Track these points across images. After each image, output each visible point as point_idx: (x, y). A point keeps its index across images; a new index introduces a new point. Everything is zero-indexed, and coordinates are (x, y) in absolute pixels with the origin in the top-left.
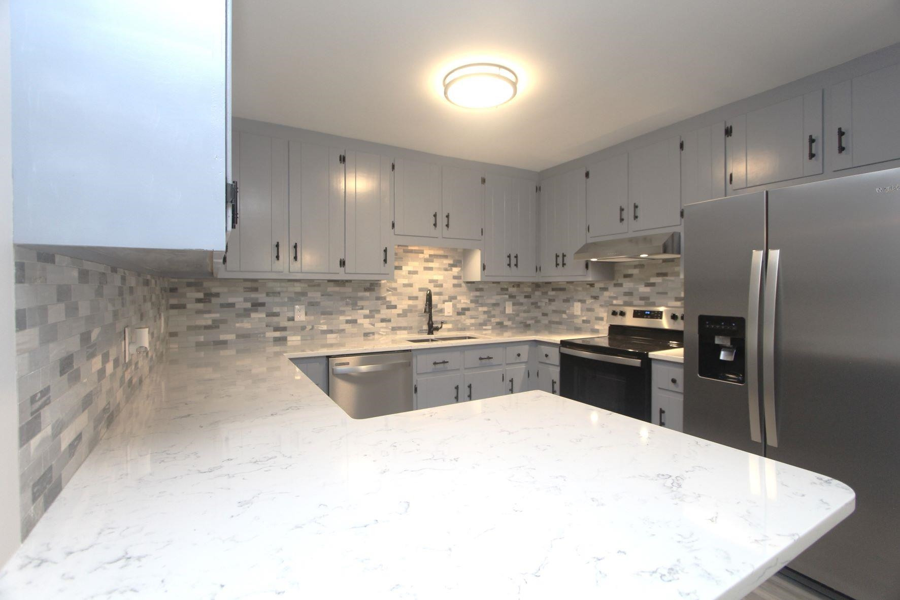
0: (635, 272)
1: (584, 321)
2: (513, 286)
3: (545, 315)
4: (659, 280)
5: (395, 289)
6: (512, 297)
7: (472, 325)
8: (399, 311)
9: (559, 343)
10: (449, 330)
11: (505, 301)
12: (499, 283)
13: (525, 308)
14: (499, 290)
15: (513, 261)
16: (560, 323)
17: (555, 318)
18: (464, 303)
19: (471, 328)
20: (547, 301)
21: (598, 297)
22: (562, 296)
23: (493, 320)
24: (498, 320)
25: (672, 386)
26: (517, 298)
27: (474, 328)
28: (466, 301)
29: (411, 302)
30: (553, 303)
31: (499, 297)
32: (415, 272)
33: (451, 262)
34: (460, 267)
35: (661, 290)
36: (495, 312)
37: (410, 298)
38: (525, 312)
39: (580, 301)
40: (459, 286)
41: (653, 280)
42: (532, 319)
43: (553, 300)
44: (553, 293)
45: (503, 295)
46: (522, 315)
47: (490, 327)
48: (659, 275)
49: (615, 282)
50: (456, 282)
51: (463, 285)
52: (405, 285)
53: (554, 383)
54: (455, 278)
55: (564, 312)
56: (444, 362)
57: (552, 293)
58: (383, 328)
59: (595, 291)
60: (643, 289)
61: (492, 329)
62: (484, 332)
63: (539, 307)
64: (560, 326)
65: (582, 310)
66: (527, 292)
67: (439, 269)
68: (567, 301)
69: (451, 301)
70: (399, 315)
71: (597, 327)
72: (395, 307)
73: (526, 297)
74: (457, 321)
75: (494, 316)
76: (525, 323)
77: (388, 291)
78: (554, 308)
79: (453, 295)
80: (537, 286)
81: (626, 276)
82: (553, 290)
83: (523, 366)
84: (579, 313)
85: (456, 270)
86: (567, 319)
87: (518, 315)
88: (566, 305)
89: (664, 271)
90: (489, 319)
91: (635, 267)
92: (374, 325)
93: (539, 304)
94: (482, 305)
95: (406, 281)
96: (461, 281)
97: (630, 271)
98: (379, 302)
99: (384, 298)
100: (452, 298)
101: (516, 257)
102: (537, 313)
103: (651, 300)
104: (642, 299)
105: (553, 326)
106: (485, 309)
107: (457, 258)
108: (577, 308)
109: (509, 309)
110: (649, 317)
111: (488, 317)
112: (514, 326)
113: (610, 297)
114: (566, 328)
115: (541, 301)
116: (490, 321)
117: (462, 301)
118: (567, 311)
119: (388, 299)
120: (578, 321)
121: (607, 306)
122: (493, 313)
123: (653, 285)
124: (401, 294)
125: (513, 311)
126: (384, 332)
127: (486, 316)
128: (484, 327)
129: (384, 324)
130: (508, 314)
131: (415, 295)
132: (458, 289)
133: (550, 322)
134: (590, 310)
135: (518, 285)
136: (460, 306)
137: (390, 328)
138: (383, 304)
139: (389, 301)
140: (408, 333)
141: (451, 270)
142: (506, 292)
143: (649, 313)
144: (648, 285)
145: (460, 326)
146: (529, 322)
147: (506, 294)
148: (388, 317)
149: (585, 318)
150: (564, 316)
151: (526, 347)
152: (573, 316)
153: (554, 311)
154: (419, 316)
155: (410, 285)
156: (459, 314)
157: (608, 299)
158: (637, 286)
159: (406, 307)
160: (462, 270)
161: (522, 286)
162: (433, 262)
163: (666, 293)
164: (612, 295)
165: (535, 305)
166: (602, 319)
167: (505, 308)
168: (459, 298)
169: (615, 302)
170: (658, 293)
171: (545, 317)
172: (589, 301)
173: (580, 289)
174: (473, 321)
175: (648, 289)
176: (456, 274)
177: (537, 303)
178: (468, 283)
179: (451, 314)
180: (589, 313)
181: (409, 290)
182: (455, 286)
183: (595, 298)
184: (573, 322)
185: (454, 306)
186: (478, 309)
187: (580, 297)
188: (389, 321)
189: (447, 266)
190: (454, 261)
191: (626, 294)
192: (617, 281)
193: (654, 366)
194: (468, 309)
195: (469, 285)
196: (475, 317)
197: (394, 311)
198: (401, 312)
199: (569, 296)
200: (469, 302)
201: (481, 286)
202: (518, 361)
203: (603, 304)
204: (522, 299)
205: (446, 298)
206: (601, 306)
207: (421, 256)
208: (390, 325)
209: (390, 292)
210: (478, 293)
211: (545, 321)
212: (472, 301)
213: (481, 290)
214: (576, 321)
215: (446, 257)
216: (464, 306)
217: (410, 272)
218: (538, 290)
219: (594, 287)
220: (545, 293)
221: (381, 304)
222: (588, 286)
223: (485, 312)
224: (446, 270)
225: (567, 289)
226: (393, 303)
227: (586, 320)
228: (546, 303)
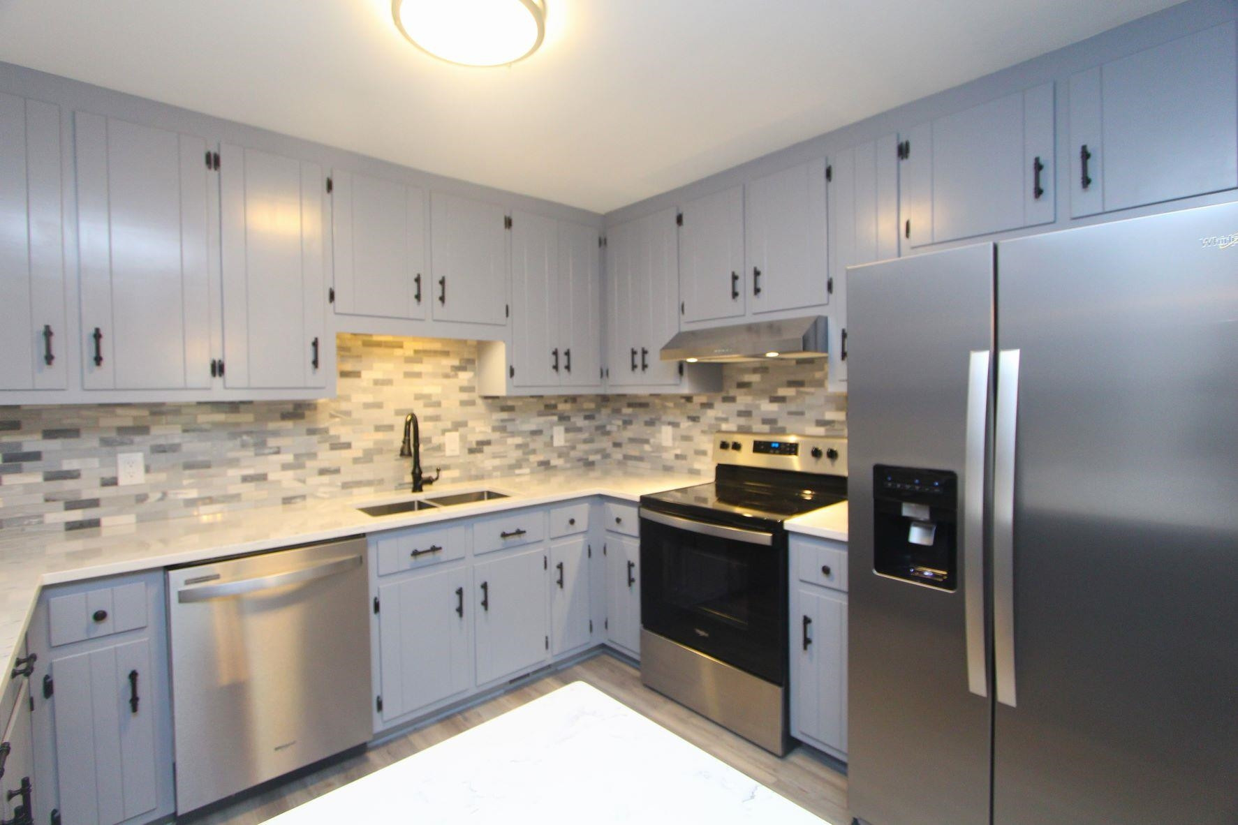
0: (755, 378)
1: (677, 457)
2: (566, 401)
3: (617, 445)
4: (789, 392)
5: (348, 413)
6: (563, 418)
7: (496, 468)
8: (356, 452)
9: (638, 499)
10: (454, 480)
11: (552, 425)
12: (541, 397)
13: (585, 435)
14: (542, 408)
15: (563, 361)
16: (640, 459)
17: (633, 450)
18: (481, 432)
19: (495, 474)
20: (620, 423)
21: (698, 418)
22: (645, 416)
23: (534, 459)
24: (541, 458)
25: (823, 579)
26: (573, 420)
27: (499, 473)
28: (483, 429)
29: (380, 436)
30: (629, 427)
31: (542, 419)
32: (388, 382)
33: (456, 362)
34: (473, 371)
35: (793, 408)
36: (538, 443)
37: (378, 428)
38: (585, 441)
39: (670, 423)
40: (471, 403)
41: (782, 392)
42: (597, 452)
43: (630, 422)
44: (630, 411)
45: (548, 415)
46: (582, 447)
47: (527, 471)
48: (791, 384)
49: (724, 394)
50: (465, 396)
51: (480, 402)
52: (367, 406)
53: (630, 565)
54: (463, 389)
55: (647, 441)
56: (434, 549)
57: (627, 411)
58: (322, 485)
59: (693, 408)
60: (768, 407)
61: (532, 473)
62: (517, 480)
63: (608, 433)
64: (641, 464)
65: (674, 439)
66: (587, 410)
67: (434, 375)
68: (650, 423)
69: (457, 430)
70: (356, 461)
71: (697, 466)
72: (348, 446)
73: (587, 417)
74: (469, 463)
75: (534, 452)
76: (587, 459)
77: (332, 416)
78: (631, 435)
79: (459, 419)
80: (604, 399)
81: (742, 385)
82: (630, 405)
83: (580, 541)
84: (669, 443)
85: (465, 377)
86: (653, 452)
87: (573, 448)
88: (649, 430)
89: (799, 377)
90: (527, 457)
91: (755, 370)
92: (304, 482)
93: (608, 428)
94: (513, 434)
95: (369, 398)
96: (474, 396)
97: (748, 378)
98: (315, 438)
99: (326, 431)
100: (457, 426)
101: (567, 354)
102: (605, 443)
103: (780, 424)
104: (765, 421)
105: (630, 463)
106: (518, 440)
107: (466, 356)
108: (666, 435)
109: (560, 437)
110: (777, 451)
111: (524, 454)
112: (568, 465)
113: (718, 419)
114: (649, 467)
115: (611, 424)
116: (528, 460)
117: (477, 430)
118: (652, 441)
119: (332, 432)
120: (669, 457)
121: (712, 433)
122: (532, 446)
123: (782, 400)
124: (359, 422)
125: (566, 441)
126: (325, 493)
127: (519, 453)
128: (517, 471)
129: (326, 479)
130: (558, 447)
131: (386, 422)
132: (470, 409)
133: (626, 457)
134: (687, 438)
135: (573, 399)
136: (473, 438)
137: (340, 484)
138: (325, 441)
139: (335, 436)
141: (456, 376)
142: (553, 411)
143: (777, 445)
144: (775, 399)
145: (473, 472)
146: (592, 458)
147: (553, 414)
148: (333, 466)
149: (678, 452)
150: (647, 448)
151: (585, 507)
152: (659, 448)
153: (632, 440)
154: (395, 460)
155: (379, 405)
156: (471, 451)
157: (713, 422)
158: (757, 402)
159: (370, 445)
160: (475, 375)
161: (578, 400)
162: (420, 362)
163: (801, 414)
164: (720, 415)
165: (602, 430)
166: (704, 453)
167: (552, 437)
168: (471, 424)
169: (724, 427)
170: (791, 413)
171: (618, 450)
172: (685, 424)
173: (671, 404)
174: (497, 462)
175: (774, 407)
176: (465, 384)
177: (603, 427)
178: (486, 398)
179: (457, 453)
180: (685, 444)
181: (375, 414)
182: (464, 403)
183: (694, 419)
184: (660, 457)
185: (463, 438)
186: (506, 442)
187: (671, 418)
188: (337, 471)
189: (448, 371)
190: (461, 360)
191: (741, 414)
192: (727, 392)
193: (793, 544)
194: (488, 443)
195: (490, 401)
196: (502, 455)
197: (345, 453)
198: (360, 454)
199: (653, 416)
200: (489, 430)
201: (510, 403)
202: (571, 532)
203: (706, 428)
204: (579, 421)
205: (449, 425)
206: (703, 432)
207: (398, 352)
208: (338, 479)
209: (337, 420)
210: (505, 415)
211: (617, 455)
212: (495, 429)
213: (510, 409)
214: (665, 455)
215: (446, 354)
216: (481, 438)
217: (376, 382)
218: (606, 407)
219: (692, 402)
220: (617, 411)
221: (319, 442)
222: (683, 401)
223: (518, 446)
224: (446, 376)
225: (650, 404)
226: (343, 440)
227: (681, 455)
228: (619, 426)
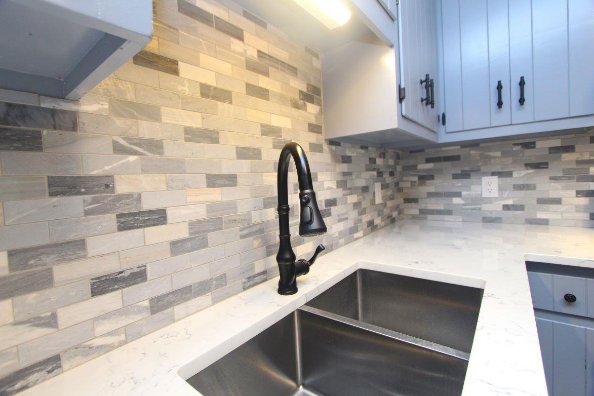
1: (506, 207)
3: (408, 200)
5: (155, 146)
6: (380, 174)
8: (177, 229)
13: (390, 192)
16: (448, 212)
17: (435, 205)
18: (329, 188)
20: (416, 179)
21: (547, 164)
23: (365, 219)
24: (369, 217)
26: (384, 176)
29: (217, 195)
30: (428, 182)
31: (368, 174)
32: (224, 96)
33: (304, 87)
34: (319, 104)
37: (213, 181)
38: (390, 198)
39: (493, 174)
42: (396, 208)
43: (431, 177)
44: (430, 166)
45: (372, 170)
46: (389, 204)
50: (313, 137)
51: (326, 147)
52: (192, 135)
54: (311, 128)
55: (458, 195)
57: (424, 166)
59: (535, 154)
64: (447, 217)
65: (501, 189)
67: (282, 99)
68: (463, 175)
70: (177, 247)
72: (159, 217)
73: (390, 174)
75: (365, 211)
76: (391, 216)
77: (119, 149)
78: (432, 189)
82: (430, 161)
84: (495, 194)
85: (312, 111)
86: (463, 205)
87: (386, 205)
88: (459, 183)
90: (360, 217)
94: (351, 191)
95: (195, 121)
96: (323, 138)
99: (107, 184)
102: (400, 199)
105: (430, 217)
106: (355, 198)
111: (359, 214)
114: (461, 220)
115: (405, 181)
116: (361, 221)
118: (464, 193)
119: (122, 187)
120: (496, 208)
121: (571, 180)
122: (363, 204)
124: (178, 166)
125: (382, 198)
126: (111, 334)
127: (356, 213)
128: (355, 235)
129: (111, 300)
130: (377, 205)
131: (226, 169)
134: (525, 187)
137: (146, 303)
138: (104, 211)
139: (128, 196)
140: (215, 301)
141: (304, 108)
142: (374, 166)
146: (394, 214)
147: (374, 169)
148: (129, 265)
149: (510, 202)
150: (456, 200)
152: (480, 200)
154: (243, 237)
155: (211, 137)
157: (574, 165)
159: (200, 213)
160: (322, 110)
162: (266, 74)
165: (398, 187)
166: (559, 202)
167: (375, 194)
171: (413, 204)
172: (522, 172)
174: (341, 226)
176: (313, 119)
177: (399, 183)
180: (522, 193)
181: (205, 151)
183: (539, 166)
184: (480, 209)
186: (347, 199)
187: (497, 168)
188: (139, 276)
189: (297, 96)
190: (309, 85)
195: (333, 145)
196: (344, 216)
197: (155, 235)
198: (183, 233)
199: (467, 169)
200: (335, 186)
203: (559, 174)
204: (388, 178)
206: (554, 178)
207: (236, 44)
208: (141, 294)
209: (132, 158)
210: (345, 168)
211: (414, 210)
212: (338, 185)
215: (292, 70)
217: (206, 91)
219: (534, 147)
220: (413, 167)
223: (355, 205)
225: (462, 157)
226: (148, 204)
227: (513, 205)
228: (413, 183)
